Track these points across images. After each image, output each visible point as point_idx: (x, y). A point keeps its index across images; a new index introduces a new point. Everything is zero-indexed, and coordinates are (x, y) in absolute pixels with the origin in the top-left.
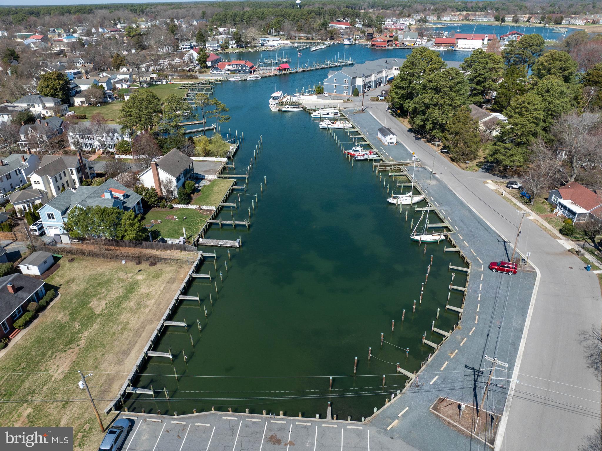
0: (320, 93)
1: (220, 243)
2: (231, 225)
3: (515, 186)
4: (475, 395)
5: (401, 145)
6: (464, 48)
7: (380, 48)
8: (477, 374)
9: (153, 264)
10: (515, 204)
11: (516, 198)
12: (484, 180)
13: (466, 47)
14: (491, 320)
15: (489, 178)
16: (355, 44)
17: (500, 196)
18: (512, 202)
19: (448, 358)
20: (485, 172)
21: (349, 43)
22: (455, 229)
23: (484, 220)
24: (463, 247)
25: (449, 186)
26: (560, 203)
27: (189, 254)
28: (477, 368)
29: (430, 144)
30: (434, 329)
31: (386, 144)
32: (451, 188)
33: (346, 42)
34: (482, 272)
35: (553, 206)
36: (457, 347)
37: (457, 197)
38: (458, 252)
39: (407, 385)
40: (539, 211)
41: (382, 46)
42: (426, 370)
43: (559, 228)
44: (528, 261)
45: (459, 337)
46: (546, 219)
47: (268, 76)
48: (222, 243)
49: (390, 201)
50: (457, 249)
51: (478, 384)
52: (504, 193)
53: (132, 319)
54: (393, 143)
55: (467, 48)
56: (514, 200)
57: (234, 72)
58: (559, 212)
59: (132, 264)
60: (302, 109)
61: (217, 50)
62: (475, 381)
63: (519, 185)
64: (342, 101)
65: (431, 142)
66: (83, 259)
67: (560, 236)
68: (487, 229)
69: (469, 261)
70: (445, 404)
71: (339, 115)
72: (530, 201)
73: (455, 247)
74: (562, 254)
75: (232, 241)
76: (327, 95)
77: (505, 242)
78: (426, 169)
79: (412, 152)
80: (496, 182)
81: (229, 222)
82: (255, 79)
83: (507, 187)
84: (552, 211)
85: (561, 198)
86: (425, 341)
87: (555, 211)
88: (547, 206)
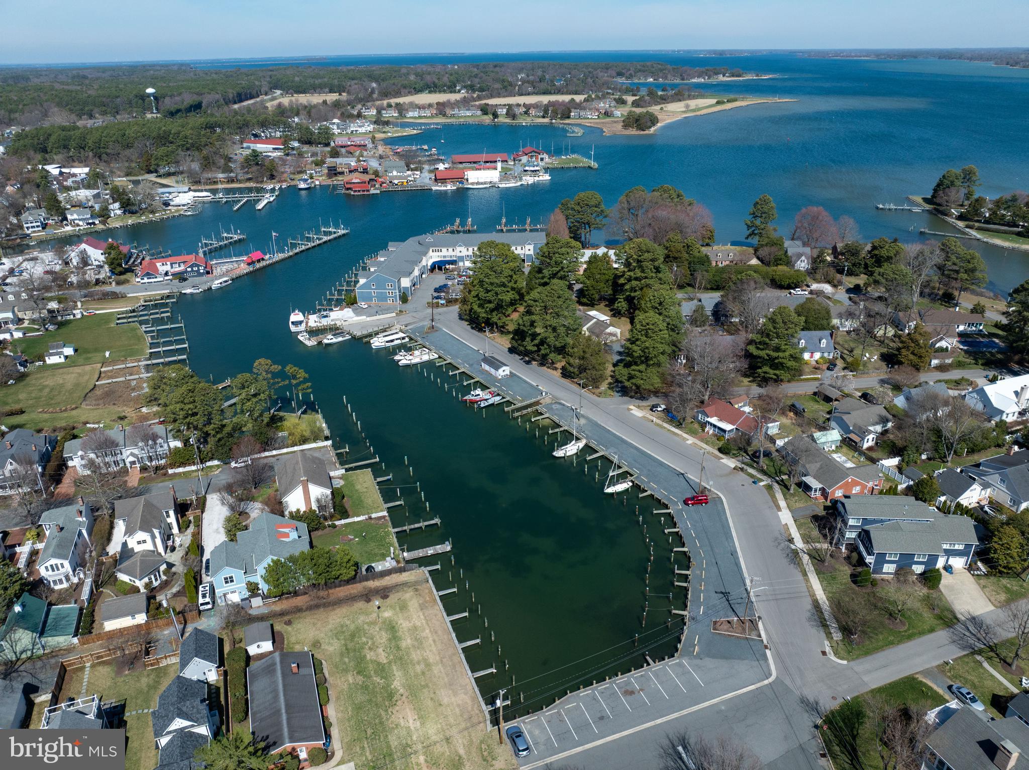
0: (352, 304)
1: (429, 552)
2: (421, 528)
3: (659, 409)
4: (733, 610)
5: (515, 375)
6: (478, 183)
7: (362, 193)
8: (725, 594)
9: (385, 597)
10: (669, 430)
11: (666, 422)
12: (626, 406)
13: (480, 181)
14: (712, 550)
15: (630, 403)
16: (315, 185)
17: (651, 423)
18: (665, 428)
19: (701, 591)
20: (622, 396)
21: (306, 186)
22: (635, 471)
23: (653, 454)
24: (652, 489)
25: (599, 422)
26: (709, 422)
27: (411, 574)
28: (724, 591)
29: (545, 368)
30: (677, 571)
31: (500, 377)
32: (602, 424)
33: (302, 185)
34: (682, 510)
35: (703, 425)
36: (702, 580)
37: (615, 434)
38: (652, 496)
39: (686, 620)
40: (692, 433)
41: (364, 191)
42: (691, 605)
43: (717, 447)
44: (712, 489)
45: (698, 572)
46: (702, 440)
47: (240, 277)
48: (432, 552)
49: (557, 455)
50: (649, 493)
51: (731, 602)
52: (655, 419)
53: (425, 654)
54: (507, 375)
55: (482, 183)
56: (666, 425)
57: (181, 277)
58: (710, 430)
59: (361, 604)
60: (348, 337)
61: (94, 223)
62: (728, 601)
63: (663, 407)
64: (394, 314)
65: (545, 365)
66: (300, 617)
67: (721, 455)
68: (661, 464)
69: (666, 503)
70: (719, 624)
71: (407, 339)
72: (681, 424)
73: (646, 491)
74: (730, 474)
75: (440, 546)
76: (366, 306)
77: (683, 474)
78: (564, 405)
79: (535, 384)
80: (639, 407)
81: (417, 526)
82: (224, 285)
83: (651, 410)
84: (704, 431)
85: (708, 417)
86: (676, 583)
87: (706, 430)
88: (696, 426)
